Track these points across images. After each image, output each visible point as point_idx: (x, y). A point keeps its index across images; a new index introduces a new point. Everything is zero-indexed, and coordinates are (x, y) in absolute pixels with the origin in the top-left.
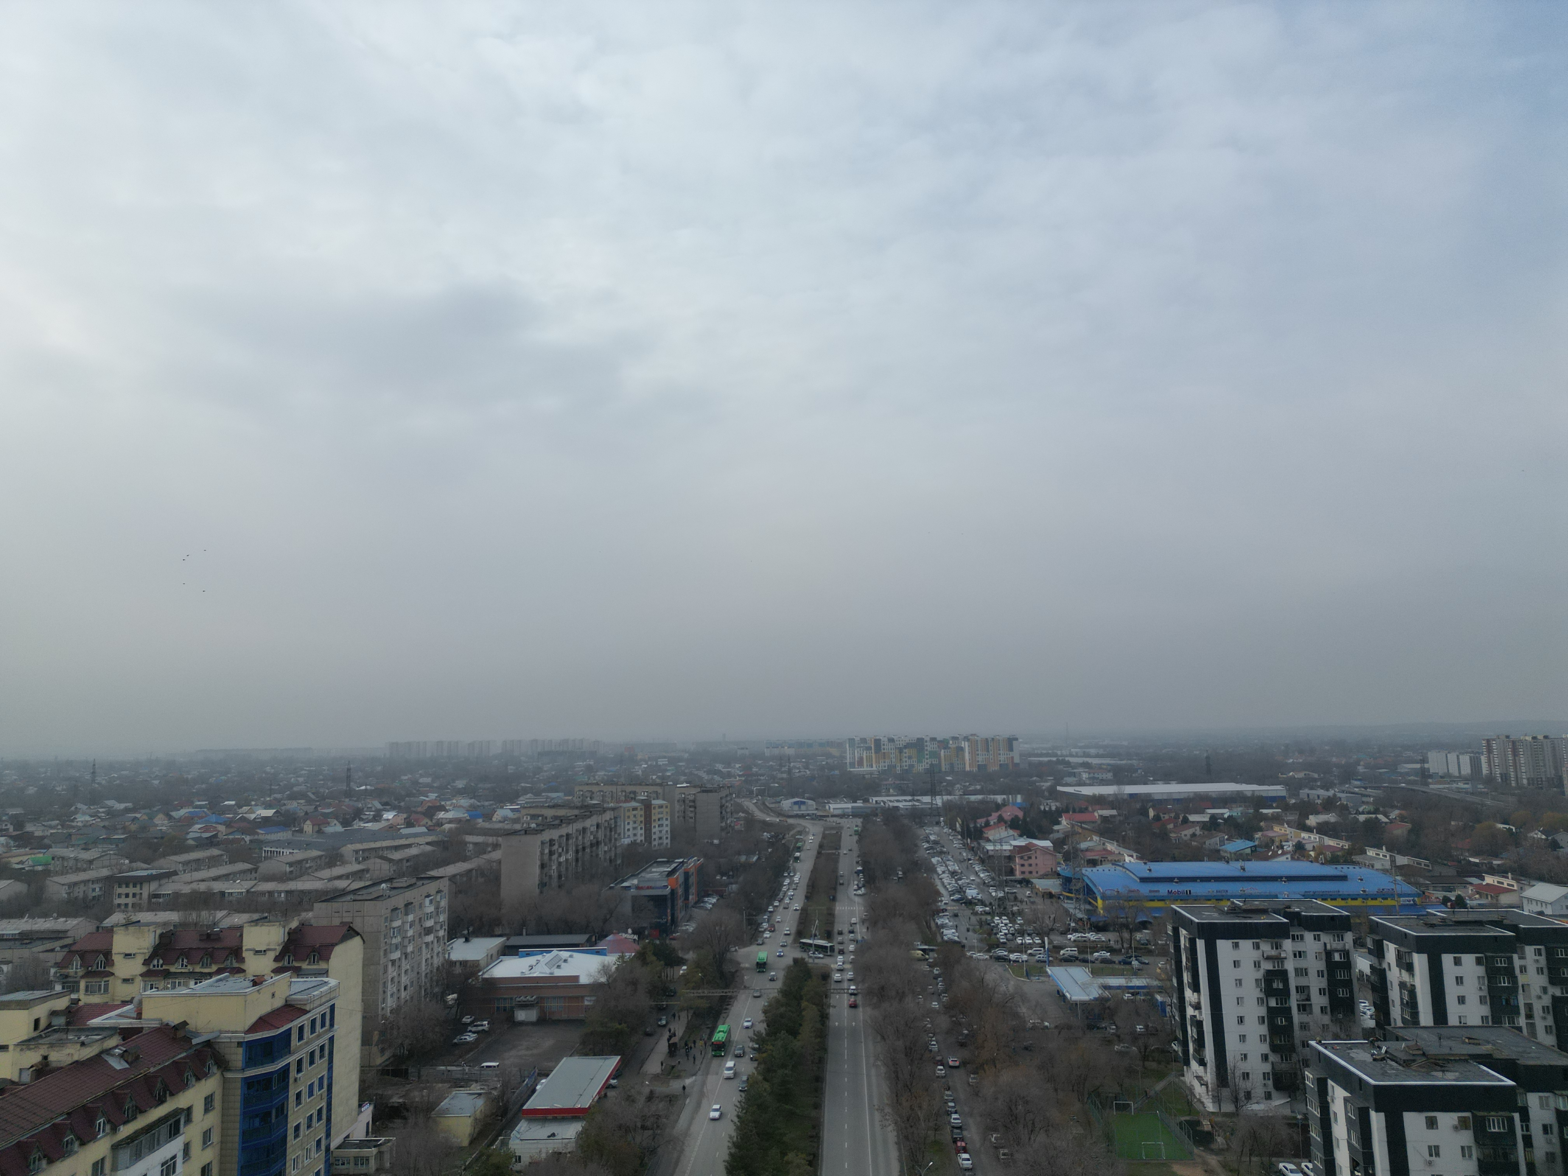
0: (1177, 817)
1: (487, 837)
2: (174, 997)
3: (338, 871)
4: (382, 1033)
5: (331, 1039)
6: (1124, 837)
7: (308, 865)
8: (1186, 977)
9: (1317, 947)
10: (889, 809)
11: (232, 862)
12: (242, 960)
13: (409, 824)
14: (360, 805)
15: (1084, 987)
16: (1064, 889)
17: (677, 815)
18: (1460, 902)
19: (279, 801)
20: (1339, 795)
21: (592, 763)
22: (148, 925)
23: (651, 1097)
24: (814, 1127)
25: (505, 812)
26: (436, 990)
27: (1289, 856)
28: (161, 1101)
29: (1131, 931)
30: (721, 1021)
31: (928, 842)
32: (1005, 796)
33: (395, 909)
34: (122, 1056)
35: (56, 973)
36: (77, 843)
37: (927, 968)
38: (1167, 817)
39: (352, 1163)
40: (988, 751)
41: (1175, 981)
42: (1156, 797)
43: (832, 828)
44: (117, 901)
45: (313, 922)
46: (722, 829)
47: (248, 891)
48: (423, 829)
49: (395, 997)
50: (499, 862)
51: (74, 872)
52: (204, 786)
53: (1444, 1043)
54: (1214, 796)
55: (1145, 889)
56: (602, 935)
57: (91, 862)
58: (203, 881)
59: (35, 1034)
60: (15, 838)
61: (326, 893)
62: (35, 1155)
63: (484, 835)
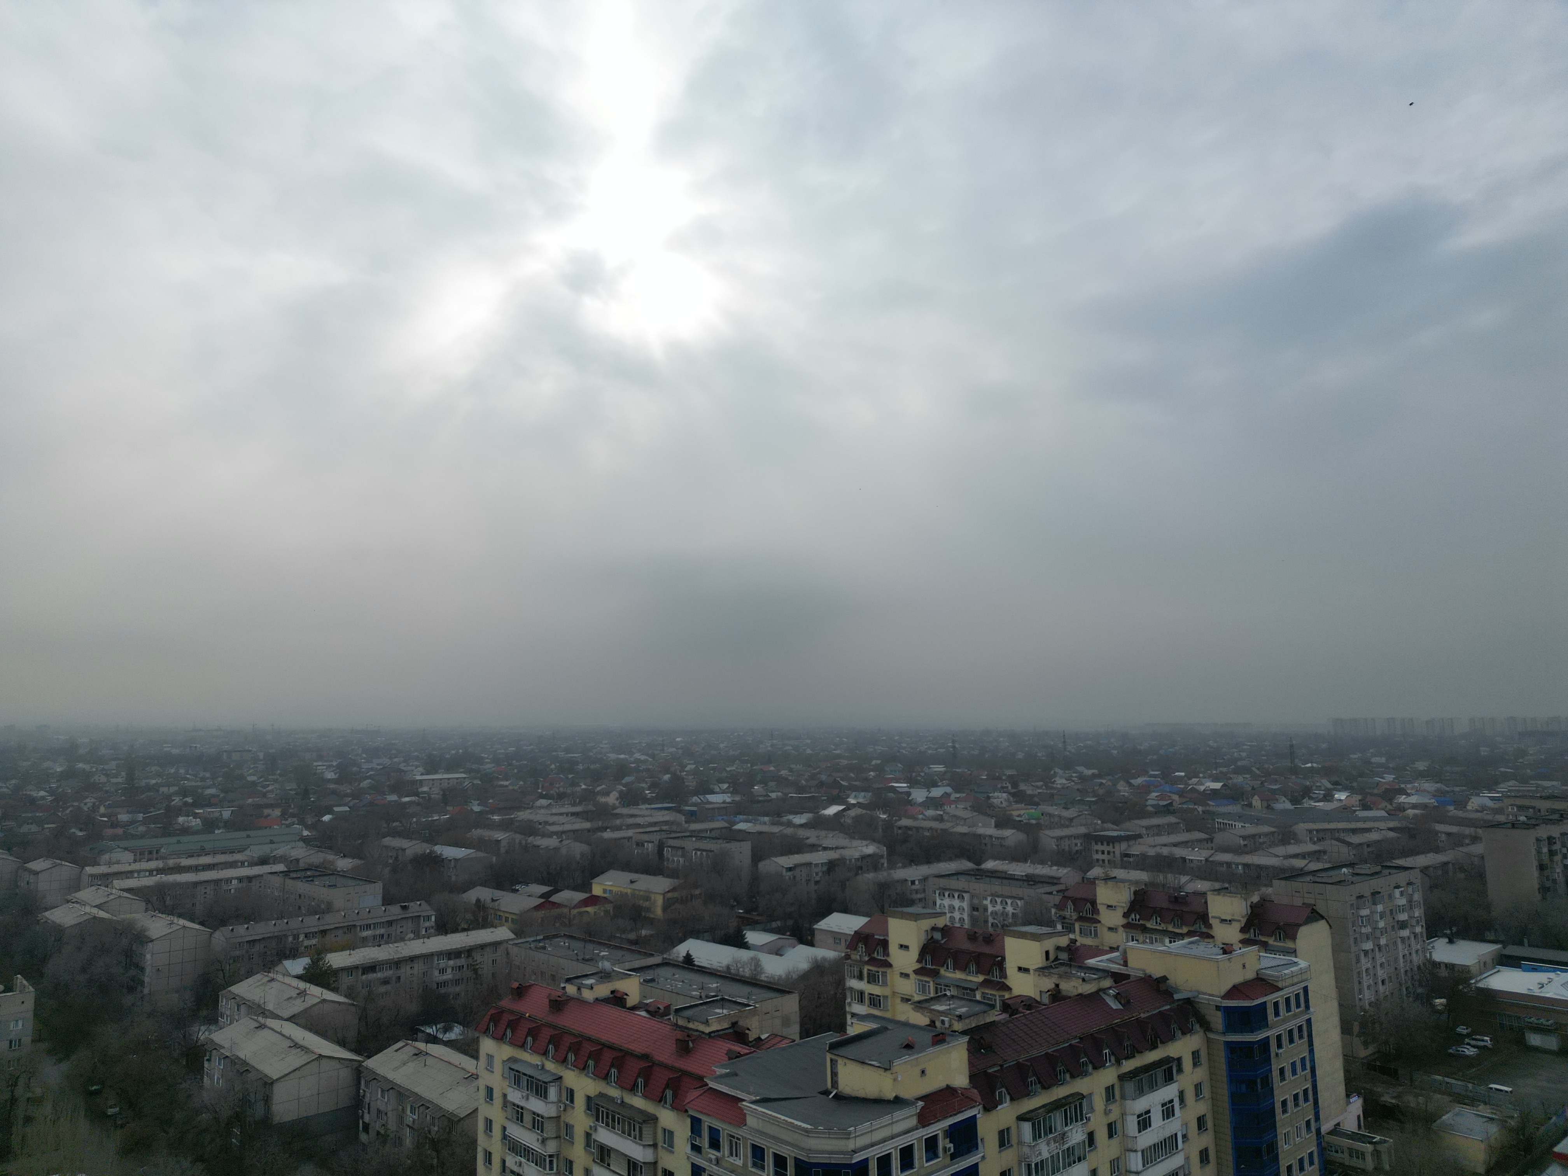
1: (1463, 828)
2: (1155, 951)
3: (1293, 849)
4: (1363, 1025)
5: (1309, 1021)
7: (1261, 840)
11: (1188, 830)
12: (1209, 926)
13: (1366, 807)
14: (1308, 783)
19: (1225, 774)
22: (1123, 881)
25: (1482, 800)
26: (1420, 990)
28: (1154, 1047)
33: (1362, 897)
34: (1116, 997)
35: (1056, 913)
36: (1059, 802)
39: (1346, 1154)
44: (1096, 856)
45: (1273, 897)
47: (1207, 860)
48: (1383, 813)
49: (1372, 988)
50: (1482, 857)
51: (1058, 828)
52: (1155, 757)
57: (1071, 820)
58: (1165, 845)
59: (1048, 963)
60: (1013, 795)
61: (1282, 870)
62: (1060, 1068)
63: (1459, 824)
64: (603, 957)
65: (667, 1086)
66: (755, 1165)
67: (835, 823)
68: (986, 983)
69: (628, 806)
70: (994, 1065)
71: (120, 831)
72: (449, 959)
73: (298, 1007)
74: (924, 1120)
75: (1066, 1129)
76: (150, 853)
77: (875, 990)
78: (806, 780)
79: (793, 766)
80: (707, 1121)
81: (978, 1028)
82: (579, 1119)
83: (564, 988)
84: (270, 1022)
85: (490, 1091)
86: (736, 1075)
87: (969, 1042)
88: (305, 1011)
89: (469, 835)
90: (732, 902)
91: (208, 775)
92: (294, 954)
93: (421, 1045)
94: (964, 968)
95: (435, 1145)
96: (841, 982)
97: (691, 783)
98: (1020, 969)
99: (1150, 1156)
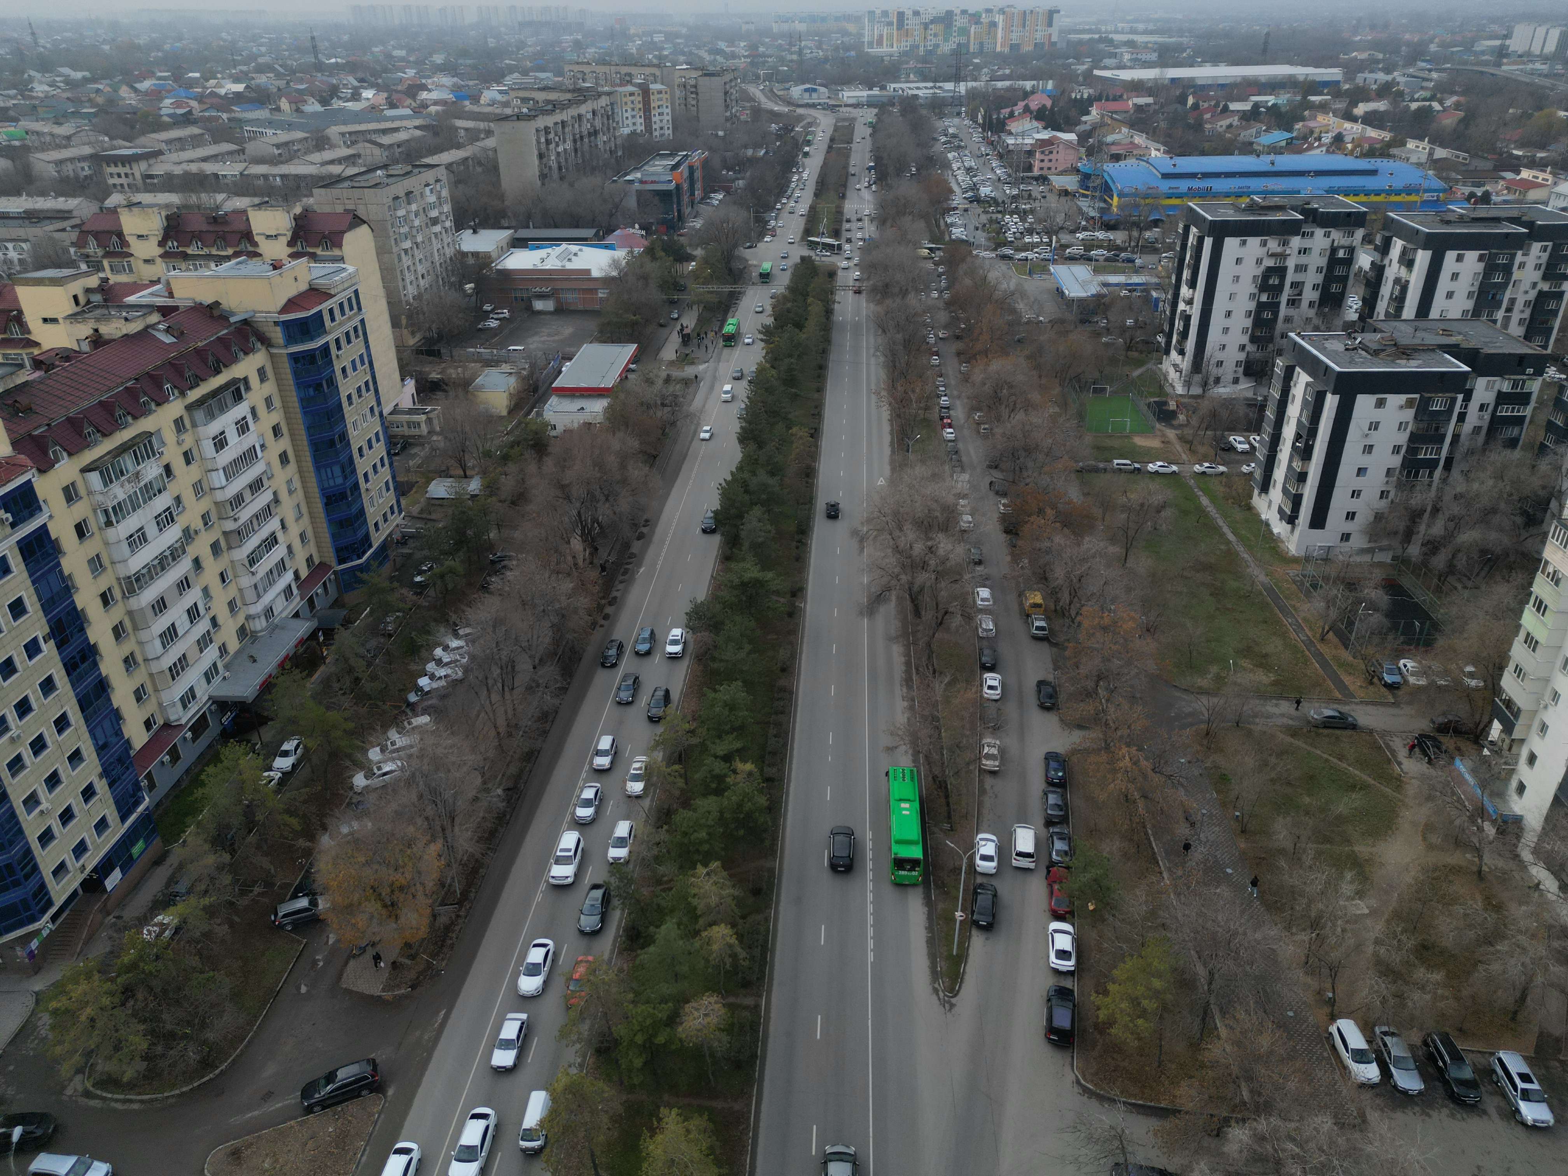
0: (1217, 105)
1: (478, 123)
2: (200, 278)
3: (328, 155)
4: (409, 317)
5: (362, 321)
6: (1155, 128)
7: (295, 148)
8: (1186, 274)
9: (1326, 243)
10: (907, 97)
11: (215, 142)
12: (255, 244)
13: (392, 106)
14: (335, 81)
15: (1084, 285)
16: (1081, 187)
17: (678, 102)
18: (1486, 198)
19: (246, 74)
20: (1399, 79)
21: (580, 37)
22: (151, 206)
23: (668, 380)
24: (816, 407)
25: (491, 94)
26: (453, 279)
27: (1324, 149)
28: (218, 372)
29: (1141, 230)
30: (730, 314)
31: (946, 135)
32: (1035, 82)
33: (397, 198)
34: (167, 331)
35: (76, 252)
36: (46, 116)
37: (932, 266)
38: (1206, 105)
39: (405, 427)
40: (1024, 27)
41: (1174, 278)
42: (1200, 82)
43: (844, 120)
44: (111, 181)
45: (315, 207)
46: (727, 119)
47: (241, 174)
48: (409, 111)
49: (414, 283)
50: (495, 150)
51: (53, 149)
52: (160, 54)
53: (1418, 334)
54: (1263, 80)
55: (1165, 186)
56: (610, 230)
57: (68, 138)
58: (192, 161)
59: (78, 309)
61: (321, 178)
62: (119, 412)
63: (474, 119)
70: (40, 426)
75: (139, 468)
98: (45, 320)
99: (232, 470)
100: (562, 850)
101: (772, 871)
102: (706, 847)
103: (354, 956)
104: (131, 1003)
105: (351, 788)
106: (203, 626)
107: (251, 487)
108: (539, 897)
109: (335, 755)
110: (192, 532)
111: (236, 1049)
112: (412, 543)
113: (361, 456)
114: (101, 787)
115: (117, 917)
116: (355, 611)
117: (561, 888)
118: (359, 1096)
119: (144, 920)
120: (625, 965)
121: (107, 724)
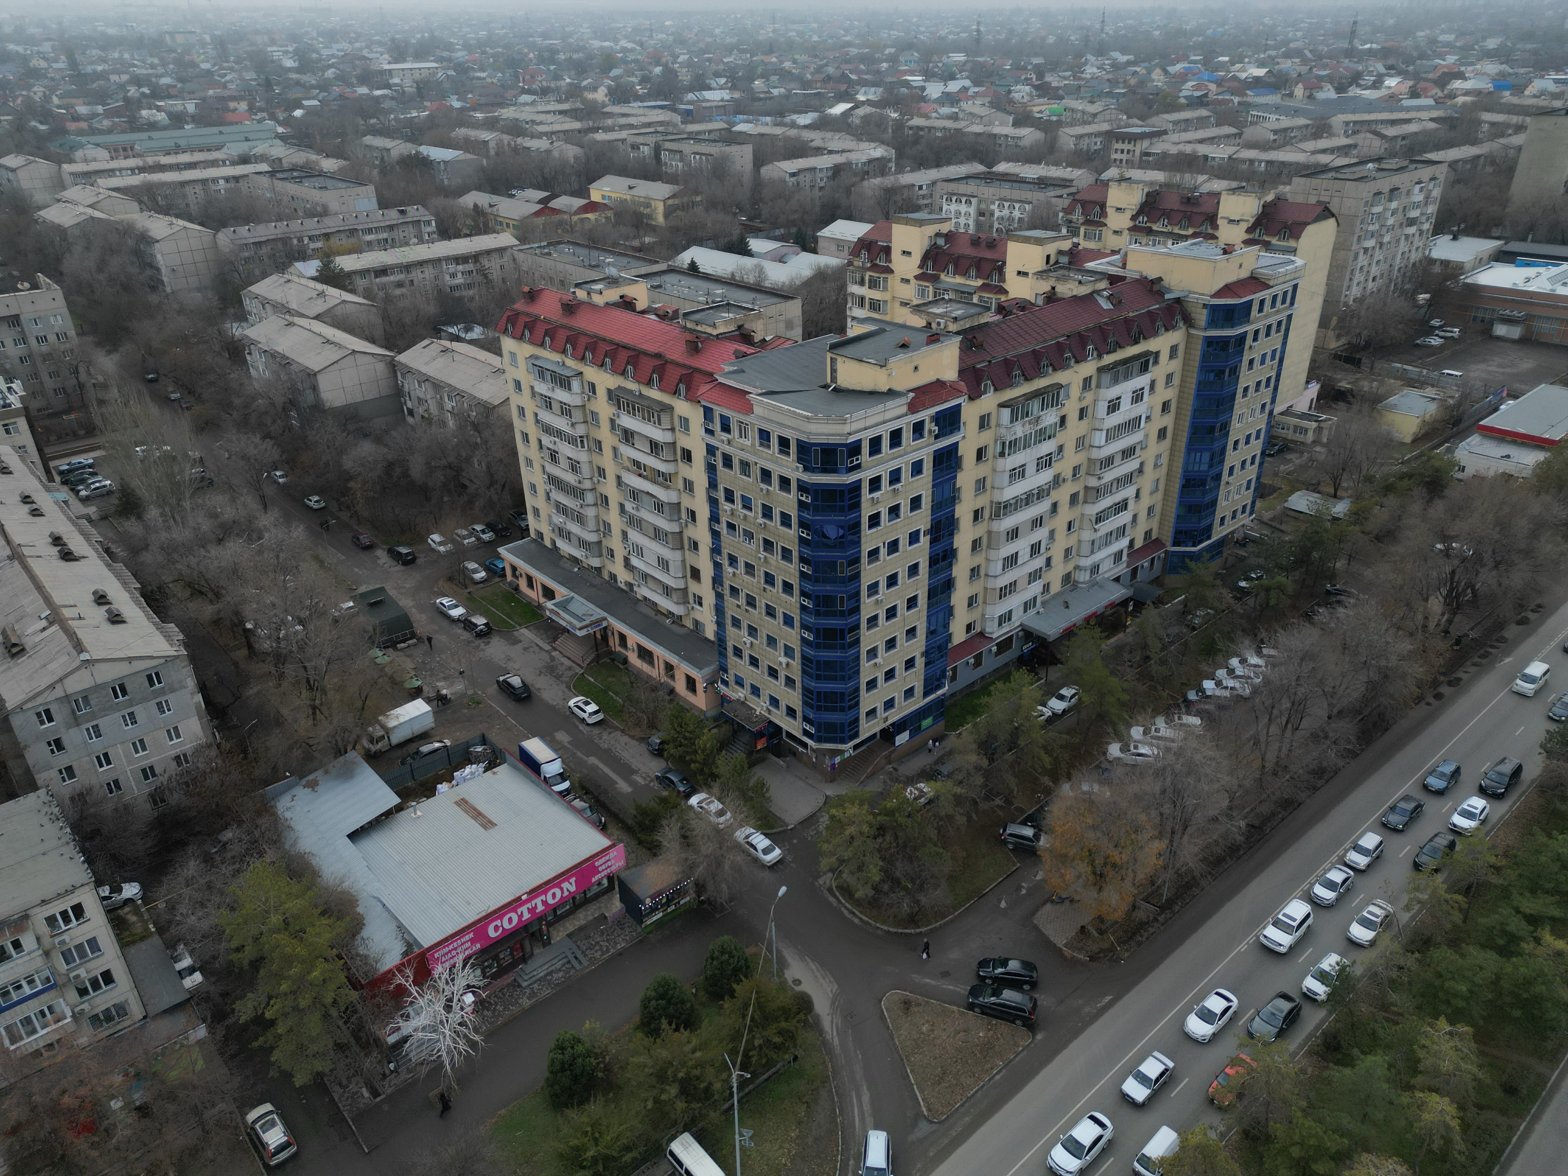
1: (1511, 116)
2: (1155, 253)
3: (1323, 143)
4: (1341, 320)
5: (1290, 317)
7: (1293, 135)
11: (1218, 125)
12: (1216, 227)
13: (1414, 94)
14: (1360, 68)
19: (1272, 58)
22: (1138, 182)
25: (1543, 83)
26: (1408, 286)
28: (1136, 342)
33: (1379, 193)
34: (1108, 298)
35: (1063, 217)
36: (1085, 95)
39: (1291, 430)
44: (1114, 156)
45: (1288, 196)
47: (1230, 158)
48: (1430, 102)
49: (1362, 285)
50: (1519, 149)
51: (1081, 124)
52: (1200, 39)
57: (1095, 115)
58: (1190, 142)
59: (1049, 267)
60: (1036, 87)
61: (1306, 166)
62: (1045, 362)
63: (1508, 112)
64: (609, 264)
65: (680, 381)
66: (761, 445)
67: (841, 124)
68: (984, 287)
69: (619, 103)
70: (983, 361)
71: (84, 125)
72: (458, 264)
73: (320, 307)
74: (913, 408)
75: (1041, 413)
76: (125, 150)
77: (875, 295)
78: (812, 74)
79: (797, 57)
80: (718, 410)
81: (972, 328)
82: (603, 408)
83: (574, 293)
84: (296, 320)
85: (518, 385)
86: (743, 372)
87: (961, 342)
88: (329, 310)
89: (453, 135)
90: (734, 209)
91: (156, 61)
92: (303, 256)
93: (447, 343)
94: (965, 274)
95: (476, 427)
96: (843, 287)
97: (685, 76)
98: (1019, 273)
99: (1113, 434)
100: (1285, 915)
101: (1542, 1080)
102: (1461, 1004)
103: (1053, 902)
104: (879, 840)
105: (1105, 754)
106: (1039, 562)
107: (1123, 452)
108: (1243, 947)
109: (1102, 717)
110: (1061, 479)
111: (937, 921)
112: (1251, 548)
113: (1235, 449)
114: (920, 662)
115: (895, 769)
116: (1172, 594)
117: (1269, 952)
118: (1013, 1022)
119: (911, 781)
120: (1310, 1070)
121: (941, 615)
